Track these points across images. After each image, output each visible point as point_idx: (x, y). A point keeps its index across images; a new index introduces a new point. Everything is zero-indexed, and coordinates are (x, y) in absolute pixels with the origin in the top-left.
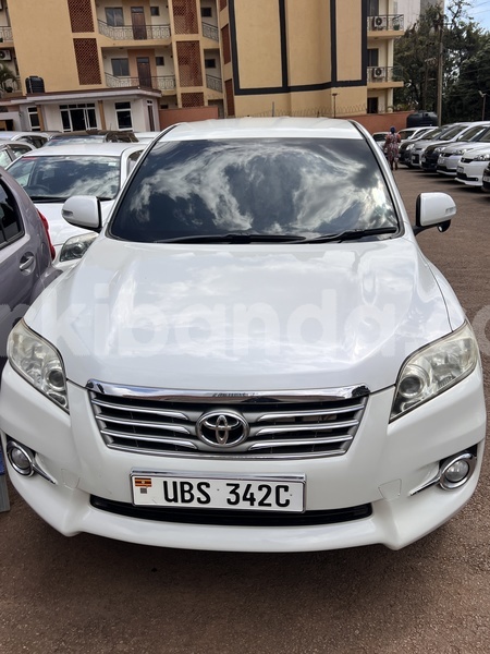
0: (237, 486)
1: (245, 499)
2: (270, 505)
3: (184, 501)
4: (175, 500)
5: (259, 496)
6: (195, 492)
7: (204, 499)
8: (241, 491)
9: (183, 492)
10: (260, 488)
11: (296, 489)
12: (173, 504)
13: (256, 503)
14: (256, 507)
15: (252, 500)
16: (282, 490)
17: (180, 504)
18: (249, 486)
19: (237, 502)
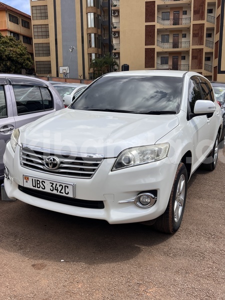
0: (53, 184)
1: (55, 190)
2: (63, 193)
3: (38, 187)
4: (35, 186)
5: (60, 189)
6: (41, 184)
7: (43, 188)
8: (54, 186)
9: (37, 184)
10: (60, 185)
11: (70, 188)
12: (34, 188)
13: (59, 192)
14: (59, 193)
15: (57, 190)
16: (66, 187)
17: (36, 188)
18: (56, 184)
19: (53, 191)
